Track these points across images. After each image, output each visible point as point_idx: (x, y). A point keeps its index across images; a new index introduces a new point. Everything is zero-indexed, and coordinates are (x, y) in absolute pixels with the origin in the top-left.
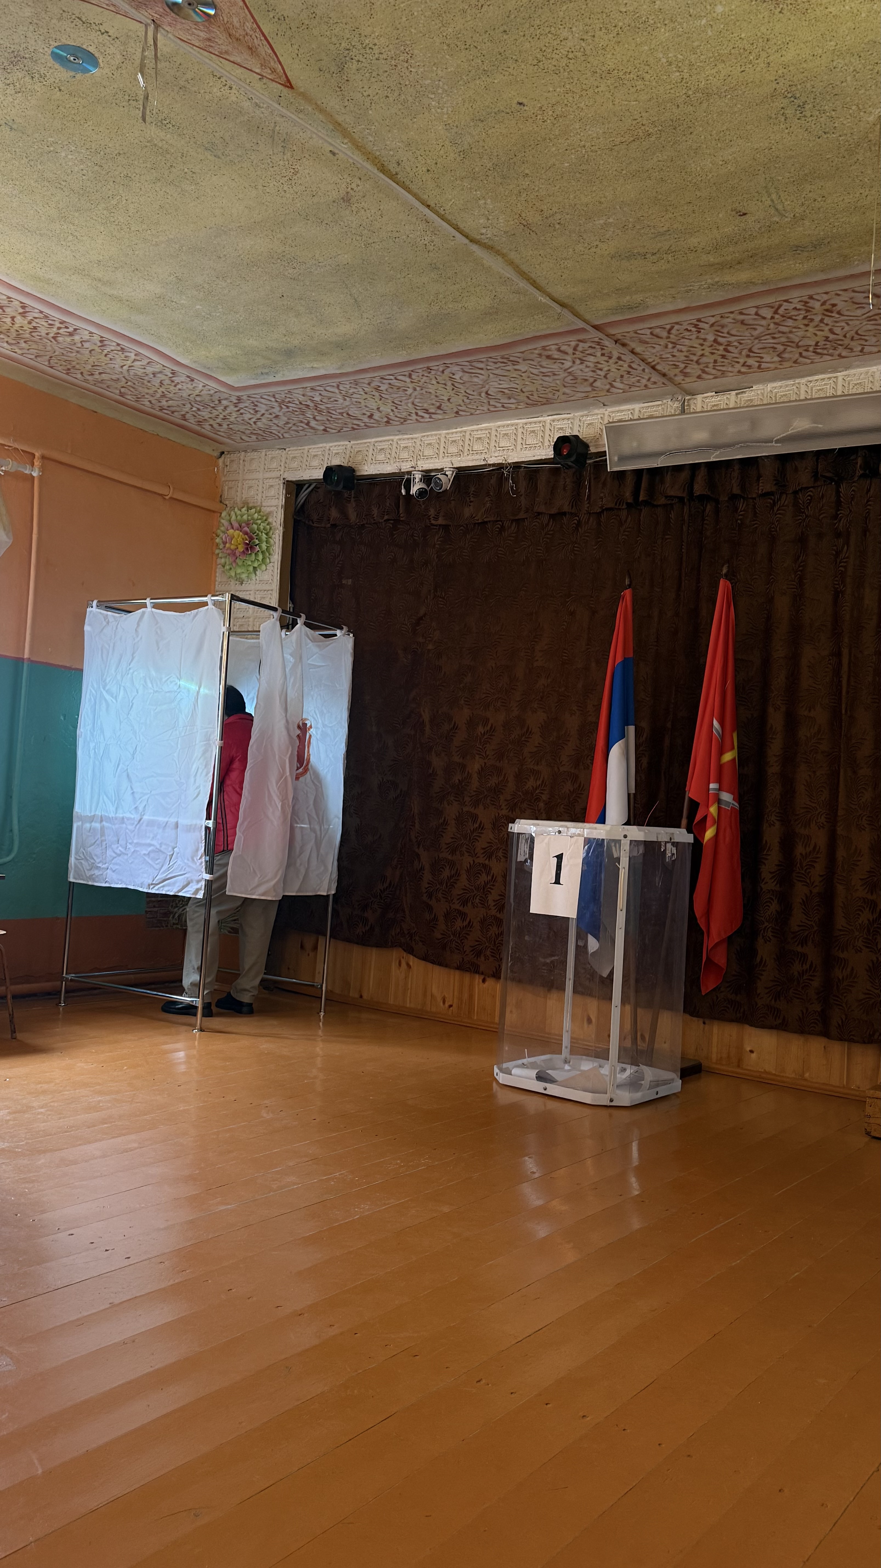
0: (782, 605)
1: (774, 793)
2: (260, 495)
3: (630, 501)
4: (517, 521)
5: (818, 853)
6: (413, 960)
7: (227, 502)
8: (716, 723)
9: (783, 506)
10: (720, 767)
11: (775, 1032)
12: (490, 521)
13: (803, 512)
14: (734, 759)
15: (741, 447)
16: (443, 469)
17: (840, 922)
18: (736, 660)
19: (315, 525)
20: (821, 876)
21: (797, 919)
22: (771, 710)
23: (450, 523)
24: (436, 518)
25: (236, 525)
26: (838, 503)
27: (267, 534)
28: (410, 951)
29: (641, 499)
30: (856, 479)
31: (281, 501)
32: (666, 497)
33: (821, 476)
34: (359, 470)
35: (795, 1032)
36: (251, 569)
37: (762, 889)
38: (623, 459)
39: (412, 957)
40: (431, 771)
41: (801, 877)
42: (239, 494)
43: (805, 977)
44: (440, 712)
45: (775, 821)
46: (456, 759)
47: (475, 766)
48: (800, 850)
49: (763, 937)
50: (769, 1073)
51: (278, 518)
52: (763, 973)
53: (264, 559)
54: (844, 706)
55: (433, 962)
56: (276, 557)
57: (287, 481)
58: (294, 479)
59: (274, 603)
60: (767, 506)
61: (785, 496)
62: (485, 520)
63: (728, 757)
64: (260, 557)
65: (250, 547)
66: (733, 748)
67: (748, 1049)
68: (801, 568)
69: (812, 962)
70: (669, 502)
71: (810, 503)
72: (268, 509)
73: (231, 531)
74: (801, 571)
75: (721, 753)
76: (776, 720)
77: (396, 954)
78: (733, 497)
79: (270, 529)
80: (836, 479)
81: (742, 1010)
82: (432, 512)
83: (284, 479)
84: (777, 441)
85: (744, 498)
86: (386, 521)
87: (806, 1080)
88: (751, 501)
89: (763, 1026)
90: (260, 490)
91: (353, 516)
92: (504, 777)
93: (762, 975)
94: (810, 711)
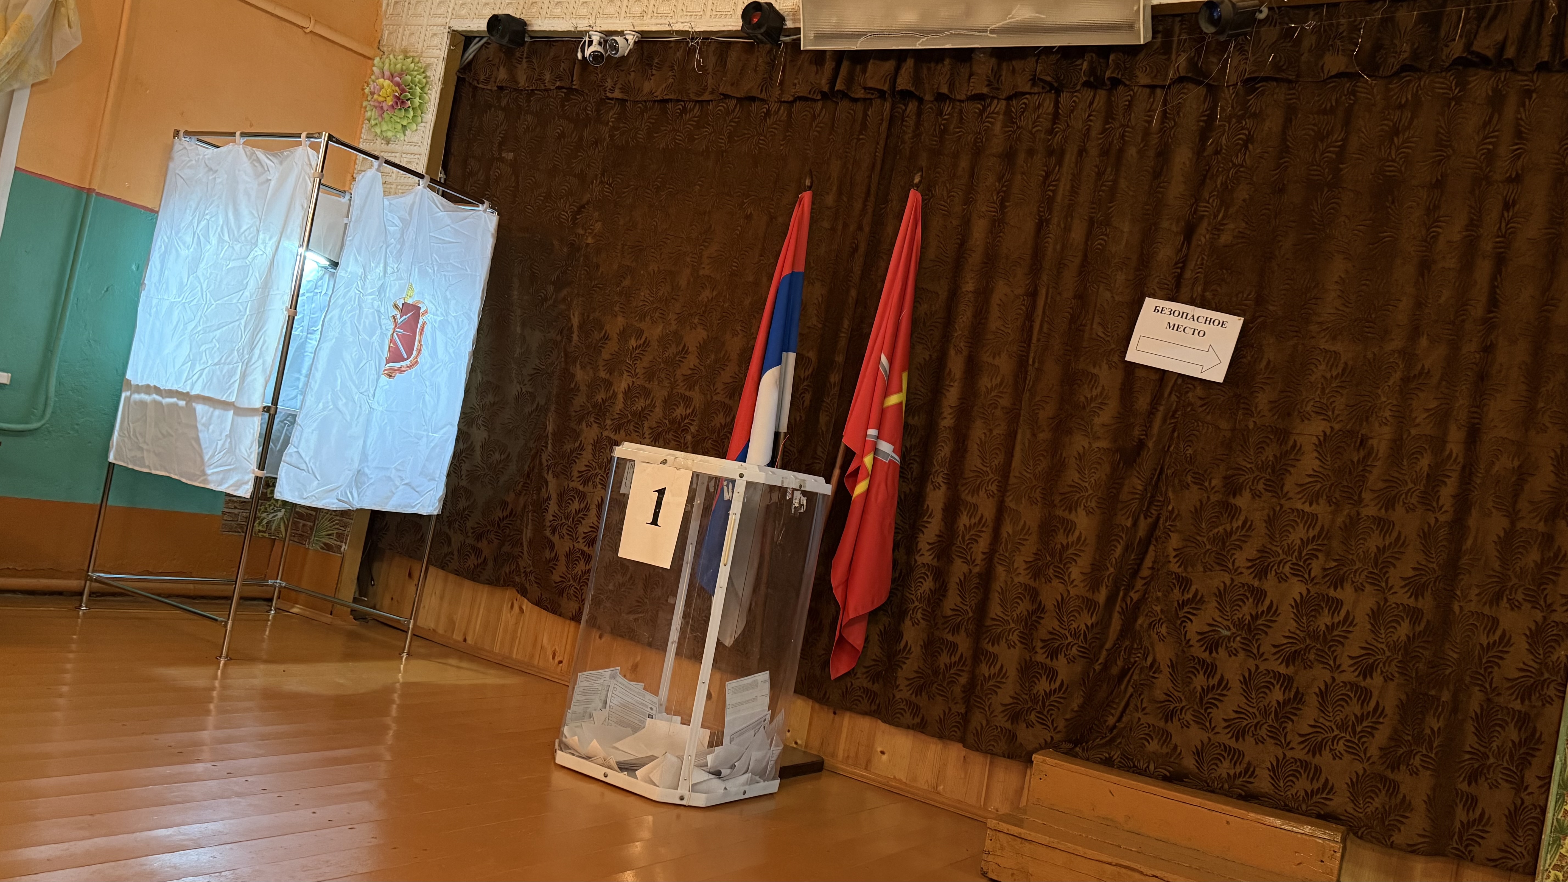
0: (979, 230)
1: (944, 451)
2: (421, 44)
3: (826, 89)
4: (701, 102)
5: (983, 526)
6: (526, 605)
7: (385, 49)
8: (884, 359)
9: (993, 113)
10: (883, 411)
11: (911, 732)
12: (671, 100)
13: (1014, 123)
14: (901, 403)
15: (951, 34)
16: (623, 32)
17: (995, 609)
18: (916, 288)
19: (480, 86)
20: (984, 553)
21: (952, 600)
22: (952, 352)
23: (626, 98)
24: (612, 91)
25: (387, 74)
26: (1056, 116)
27: (422, 89)
28: (524, 592)
29: (836, 88)
30: (1078, 88)
31: (443, 52)
32: (865, 88)
33: (1039, 79)
34: (531, 25)
35: (933, 736)
36: (399, 127)
37: (916, 561)
38: (820, 37)
39: (526, 600)
40: (572, 386)
41: (961, 552)
42: (399, 40)
43: (952, 671)
44: (591, 318)
45: (942, 484)
46: (603, 374)
47: (622, 384)
48: (964, 520)
49: (911, 618)
50: (900, 781)
51: (437, 72)
52: (906, 661)
53: (414, 116)
54: (1032, 355)
55: (546, 609)
56: (430, 116)
57: (453, 31)
58: (460, 29)
59: (421, 169)
60: (975, 112)
61: (996, 101)
62: (665, 97)
63: (893, 400)
64: (411, 114)
65: (400, 102)
66: (900, 390)
67: (879, 749)
68: (1004, 189)
69: (962, 654)
70: (869, 96)
71: (1023, 112)
72: (429, 61)
73: (381, 80)
74: (1004, 192)
75: (886, 394)
76: (956, 365)
77: (510, 594)
78: (941, 98)
79: (427, 83)
80: (1056, 85)
81: (877, 702)
82: (609, 83)
83: (450, 28)
84: (992, 32)
85: (950, 99)
86: (559, 88)
87: (938, 793)
88: (958, 103)
89: (898, 725)
90: (422, 38)
91: (522, 81)
92: (652, 401)
93: (905, 663)
94: (994, 358)
